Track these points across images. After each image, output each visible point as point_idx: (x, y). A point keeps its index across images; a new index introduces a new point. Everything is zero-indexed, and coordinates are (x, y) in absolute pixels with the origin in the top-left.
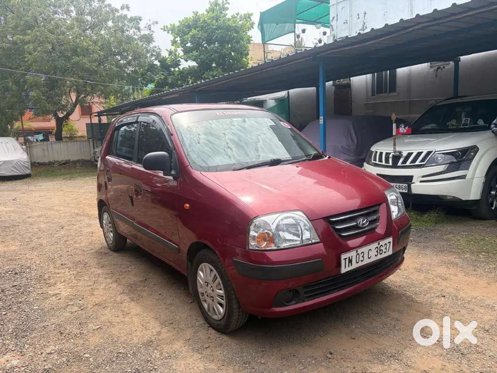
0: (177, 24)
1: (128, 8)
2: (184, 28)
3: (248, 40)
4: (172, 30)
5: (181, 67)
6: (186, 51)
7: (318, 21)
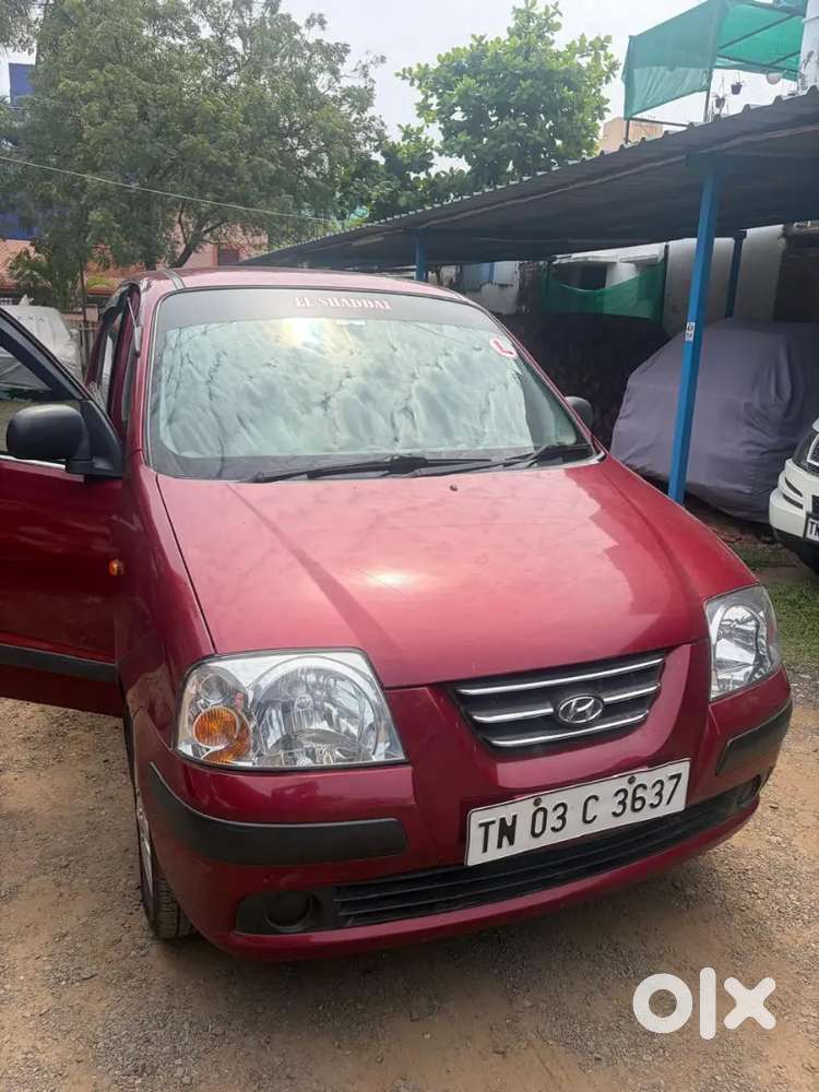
0: (434, 65)
1: (322, 23)
2: (449, 75)
3: (598, 108)
4: (421, 77)
5: (433, 171)
6: (450, 131)
7: (777, 65)
